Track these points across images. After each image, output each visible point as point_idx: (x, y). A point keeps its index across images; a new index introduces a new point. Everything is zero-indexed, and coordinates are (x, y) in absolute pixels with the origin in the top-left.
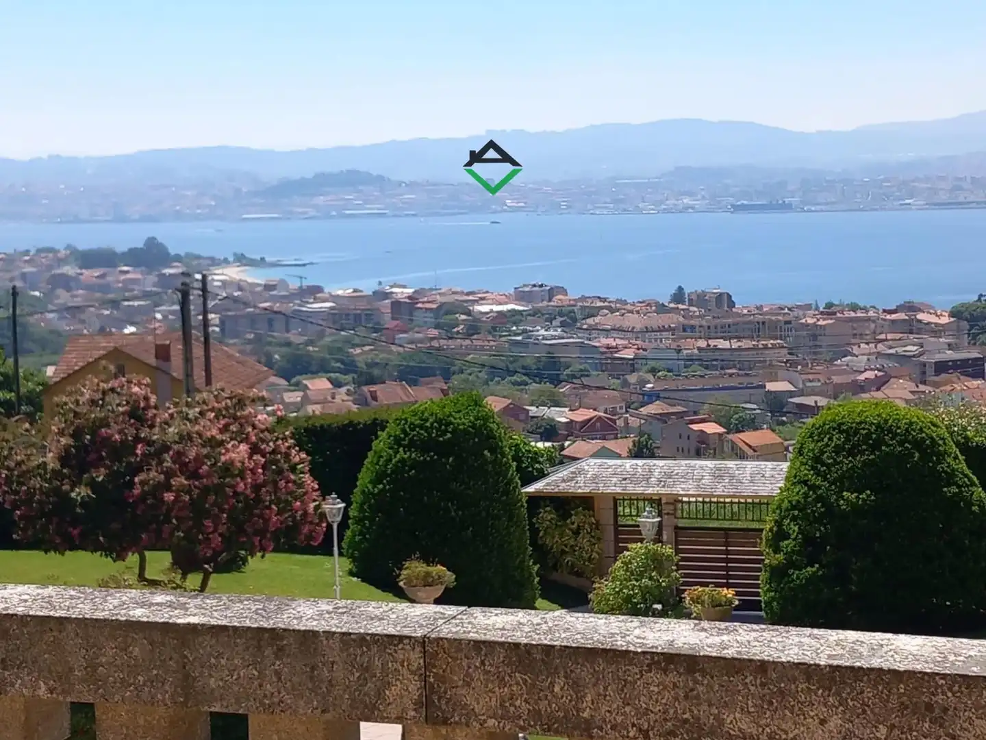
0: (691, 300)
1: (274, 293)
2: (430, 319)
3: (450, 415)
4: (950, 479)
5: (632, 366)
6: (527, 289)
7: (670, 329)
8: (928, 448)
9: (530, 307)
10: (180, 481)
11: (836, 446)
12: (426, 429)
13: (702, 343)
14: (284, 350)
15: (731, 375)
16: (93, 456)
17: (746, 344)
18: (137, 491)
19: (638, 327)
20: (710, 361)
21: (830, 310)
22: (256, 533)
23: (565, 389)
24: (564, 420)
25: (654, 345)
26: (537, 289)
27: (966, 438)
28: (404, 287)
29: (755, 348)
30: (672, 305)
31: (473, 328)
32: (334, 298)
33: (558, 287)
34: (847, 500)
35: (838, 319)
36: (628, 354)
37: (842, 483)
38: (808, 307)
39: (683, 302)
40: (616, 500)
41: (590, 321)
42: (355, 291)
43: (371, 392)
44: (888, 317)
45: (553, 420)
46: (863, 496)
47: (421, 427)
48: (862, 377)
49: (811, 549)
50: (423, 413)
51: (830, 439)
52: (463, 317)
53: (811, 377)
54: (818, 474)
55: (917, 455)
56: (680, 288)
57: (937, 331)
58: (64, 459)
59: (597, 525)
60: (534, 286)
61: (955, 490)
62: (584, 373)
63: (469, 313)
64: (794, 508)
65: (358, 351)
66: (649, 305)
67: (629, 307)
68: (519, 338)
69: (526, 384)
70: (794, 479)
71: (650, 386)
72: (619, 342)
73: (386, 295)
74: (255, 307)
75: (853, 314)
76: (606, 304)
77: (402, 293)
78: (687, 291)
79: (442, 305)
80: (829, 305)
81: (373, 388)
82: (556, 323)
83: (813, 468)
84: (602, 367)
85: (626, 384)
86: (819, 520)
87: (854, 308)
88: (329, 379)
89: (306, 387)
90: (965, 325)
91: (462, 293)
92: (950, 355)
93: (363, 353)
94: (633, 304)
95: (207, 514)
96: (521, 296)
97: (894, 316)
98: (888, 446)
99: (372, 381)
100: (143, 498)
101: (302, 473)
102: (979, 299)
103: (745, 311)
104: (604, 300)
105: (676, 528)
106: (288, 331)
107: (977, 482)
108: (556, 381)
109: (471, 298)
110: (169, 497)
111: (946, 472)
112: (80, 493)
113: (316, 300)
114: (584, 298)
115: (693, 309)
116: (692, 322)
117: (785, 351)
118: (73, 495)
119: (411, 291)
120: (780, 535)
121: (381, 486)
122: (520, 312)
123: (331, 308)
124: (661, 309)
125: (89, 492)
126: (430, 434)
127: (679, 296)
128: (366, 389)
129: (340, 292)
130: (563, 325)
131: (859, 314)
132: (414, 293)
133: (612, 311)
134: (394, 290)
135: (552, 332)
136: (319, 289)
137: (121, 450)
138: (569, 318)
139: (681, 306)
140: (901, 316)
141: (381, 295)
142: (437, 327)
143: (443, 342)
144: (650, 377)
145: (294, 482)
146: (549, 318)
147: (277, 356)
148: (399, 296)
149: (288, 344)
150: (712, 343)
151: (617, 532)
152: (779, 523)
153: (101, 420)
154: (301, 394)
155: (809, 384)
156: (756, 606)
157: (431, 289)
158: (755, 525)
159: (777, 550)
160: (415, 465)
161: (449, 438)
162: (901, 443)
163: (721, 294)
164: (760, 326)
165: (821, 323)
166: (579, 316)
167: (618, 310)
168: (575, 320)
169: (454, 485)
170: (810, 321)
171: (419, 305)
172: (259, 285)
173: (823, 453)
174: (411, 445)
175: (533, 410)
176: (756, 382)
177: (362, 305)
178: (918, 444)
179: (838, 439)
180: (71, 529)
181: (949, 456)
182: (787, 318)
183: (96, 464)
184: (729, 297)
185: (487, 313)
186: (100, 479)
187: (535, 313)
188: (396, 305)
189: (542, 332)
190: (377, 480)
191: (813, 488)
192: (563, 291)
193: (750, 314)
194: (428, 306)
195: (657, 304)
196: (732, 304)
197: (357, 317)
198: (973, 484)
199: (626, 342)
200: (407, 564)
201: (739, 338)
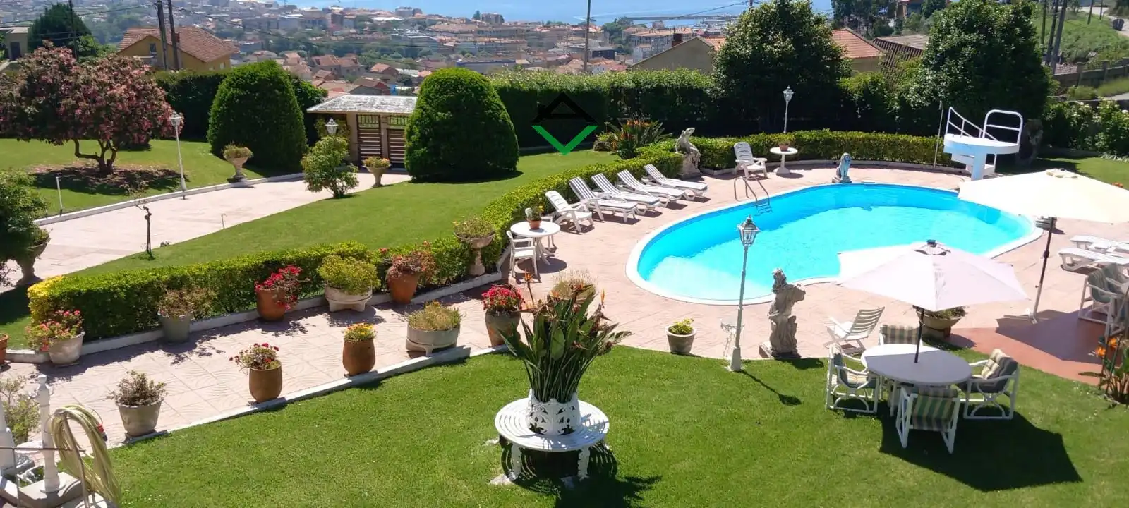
0: (483, 18)
1: (271, 8)
2: (351, 22)
3: (258, 71)
4: (489, 106)
5: (452, 50)
6: (401, 10)
7: (471, 32)
8: (479, 91)
9: (403, 19)
10: (83, 104)
11: (436, 90)
12: (244, 79)
13: (486, 39)
14: (277, 38)
15: (499, 56)
16: (38, 90)
17: (508, 41)
18: (62, 109)
19: (456, 30)
20: (490, 48)
21: (548, 26)
22: (136, 131)
23: (419, 61)
24: (416, 76)
25: (463, 40)
26: (407, 10)
27: (520, 87)
28: (338, 7)
29: (512, 43)
30: (474, 20)
31: (374, 28)
32: (301, 12)
33: (417, 9)
34: (439, 117)
35: (552, 30)
36: (451, 44)
37: (437, 108)
38: (539, 23)
39: (479, 19)
40: (357, 115)
41: (433, 27)
42: (313, 8)
43: (316, 60)
44: (574, 29)
45: (410, 76)
46: (447, 115)
47: (242, 77)
48: (560, 58)
49: (424, 140)
50: (243, 70)
51: (434, 86)
52: (368, 23)
53: (536, 57)
54: (428, 103)
55: (473, 95)
56: (478, 13)
57: (595, 36)
58: (23, 91)
59: (348, 128)
60: (405, 8)
61: (490, 111)
62: (429, 53)
63: (371, 21)
64: (417, 120)
65: (314, 39)
66: (462, 20)
67: (452, 20)
68: (397, 34)
69: (400, 58)
70: (419, 106)
71: (460, 60)
72: (447, 38)
73: (329, 11)
74: (261, 15)
75: (558, 27)
76: (441, 19)
77: (337, 10)
78: (481, 13)
79: (358, 16)
80: (549, 23)
81: (317, 58)
82: (416, 27)
83: (426, 100)
84: (438, 51)
85: (449, 59)
86: (427, 126)
87: (560, 24)
88: (299, 53)
89: (287, 57)
90: (608, 34)
91: (368, 11)
92: (600, 48)
93: (317, 40)
94: (455, 19)
95: (102, 121)
96: (399, 13)
97: (576, 29)
98: (460, 90)
99: (317, 54)
100: (65, 112)
101: (161, 100)
102: (615, 22)
103: (508, 25)
104: (440, 16)
105: (388, 130)
106: (278, 28)
107: (504, 107)
108: (415, 57)
109: (373, 13)
110: (78, 112)
111: (487, 103)
112: (30, 109)
113: (293, 13)
114: (430, 16)
115: (484, 22)
116: (483, 29)
117: (526, 45)
118: (26, 110)
119: (341, 9)
120: (411, 133)
121: (221, 107)
122: (397, 21)
123: (300, 17)
124: (468, 22)
125: (35, 109)
126: (246, 81)
127: (477, 16)
128: (314, 58)
129: (305, 9)
130: (420, 29)
131: (562, 27)
132: (344, 10)
133: (443, 22)
134: (333, 8)
135: (414, 32)
136: (294, 7)
137: (53, 87)
138: (423, 25)
139: (478, 21)
140: (580, 29)
141: (327, 11)
142: (355, 28)
143: (358, 35)
144: (461, 56)
145: (156, 105)
146: (412, 25)
147: (272, 41)
148: (336, 11)
149: (278, 35)
150: (492, 39)
151: (359, 131)
152: (411, 127)
153: (42, 71)
154: (283, 60)
155: (536, 61)
156: (402, 166)
157: (353, 8)
158: (401, 128)
159: (410, 140)
160: (239, 97)
161: (256, 84)
162: (466, 89)
163: (498, 16)
164: (515, 32)
165: (544, 31)
166: (428, 24)
167: (446, 22)
168: (425, 26)
169: (258, 107)
170: (538, 30)
171: (346, 16)
172: (262, 4)
173: (430, 93)
174: (237, 86)
175: (400, 71)
176: (511, 59)
177: (317, 16)
178: (474, 90)
179: (437, 87)
180: (28, 129)
181: (490, 95)
182: (529, 29)
183: (40, 95)
184: (501, 17)
185: (380, 21)
186: (41, 102)
187: (406, 22)
188: (334, 16)
189: (409, 32)
190: (220, 105)
191: (425, 110)
192: (420, 11)
193: (511, 26)
194: (349, 17)
195: (466, 19)
196: (503, 20)
197: (314, 22)
198: (501, 109)
199: (450, 38)
200: (227, 147)
201: (505, 38)
